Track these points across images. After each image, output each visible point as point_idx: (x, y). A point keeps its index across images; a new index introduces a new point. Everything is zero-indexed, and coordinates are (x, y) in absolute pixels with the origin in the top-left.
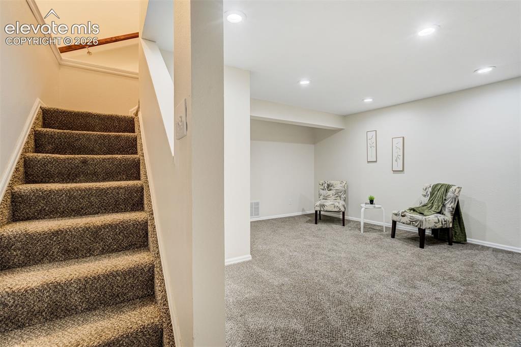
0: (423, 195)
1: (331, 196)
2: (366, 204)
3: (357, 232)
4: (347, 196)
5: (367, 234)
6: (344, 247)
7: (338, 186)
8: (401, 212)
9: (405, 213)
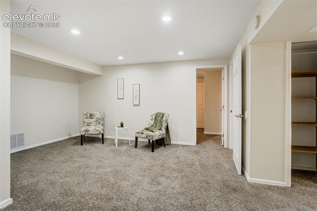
0: (150, 119)
1: (93, 122)
2: (118, 127)
3: (113, 147)
4: (104, 122)
5: (120, 148)
6: (107, 162)
7: (98, 115)
8: (140, 131)
9: (143, 132)
